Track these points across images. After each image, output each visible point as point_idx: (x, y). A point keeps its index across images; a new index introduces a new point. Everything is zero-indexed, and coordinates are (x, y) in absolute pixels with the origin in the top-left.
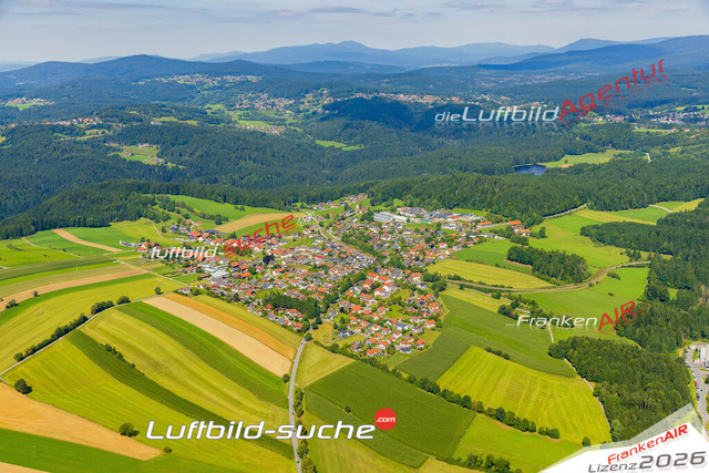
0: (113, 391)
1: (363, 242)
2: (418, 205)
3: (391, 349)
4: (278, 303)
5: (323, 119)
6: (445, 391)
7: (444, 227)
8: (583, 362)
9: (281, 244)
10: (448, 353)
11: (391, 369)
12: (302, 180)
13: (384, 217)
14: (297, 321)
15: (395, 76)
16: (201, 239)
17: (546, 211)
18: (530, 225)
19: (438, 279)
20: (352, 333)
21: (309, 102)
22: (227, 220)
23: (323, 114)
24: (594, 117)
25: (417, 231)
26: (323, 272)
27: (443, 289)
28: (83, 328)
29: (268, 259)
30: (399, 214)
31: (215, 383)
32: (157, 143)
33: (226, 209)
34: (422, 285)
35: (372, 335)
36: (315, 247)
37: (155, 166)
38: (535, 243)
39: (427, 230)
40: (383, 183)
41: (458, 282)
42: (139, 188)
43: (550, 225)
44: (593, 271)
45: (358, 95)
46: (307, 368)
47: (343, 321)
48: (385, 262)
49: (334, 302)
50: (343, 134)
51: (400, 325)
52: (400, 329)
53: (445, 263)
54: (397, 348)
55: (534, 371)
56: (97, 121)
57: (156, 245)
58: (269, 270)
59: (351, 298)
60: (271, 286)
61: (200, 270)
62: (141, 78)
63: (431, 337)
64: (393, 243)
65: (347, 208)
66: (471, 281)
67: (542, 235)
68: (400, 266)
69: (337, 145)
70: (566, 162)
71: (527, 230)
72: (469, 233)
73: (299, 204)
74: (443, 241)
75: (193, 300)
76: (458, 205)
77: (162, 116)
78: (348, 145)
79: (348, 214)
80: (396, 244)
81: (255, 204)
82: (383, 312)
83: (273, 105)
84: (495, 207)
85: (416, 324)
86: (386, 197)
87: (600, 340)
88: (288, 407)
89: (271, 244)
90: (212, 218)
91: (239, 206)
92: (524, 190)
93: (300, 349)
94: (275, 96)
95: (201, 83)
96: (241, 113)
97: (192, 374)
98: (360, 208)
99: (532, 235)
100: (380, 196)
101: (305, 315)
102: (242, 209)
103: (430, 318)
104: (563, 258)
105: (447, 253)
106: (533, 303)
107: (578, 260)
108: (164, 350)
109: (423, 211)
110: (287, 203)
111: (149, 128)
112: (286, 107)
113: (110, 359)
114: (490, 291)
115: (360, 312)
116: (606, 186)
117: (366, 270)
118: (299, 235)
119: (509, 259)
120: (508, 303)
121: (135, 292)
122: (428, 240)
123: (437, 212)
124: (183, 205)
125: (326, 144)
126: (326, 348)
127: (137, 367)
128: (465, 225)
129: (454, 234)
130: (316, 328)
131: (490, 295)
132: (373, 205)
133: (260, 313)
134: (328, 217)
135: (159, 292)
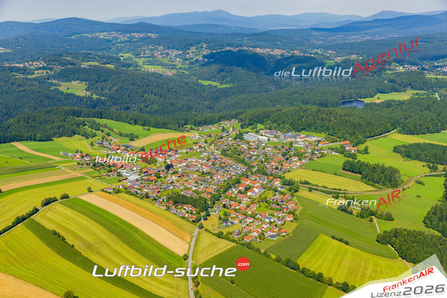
0: (58, 265)
1: (238, 156)
2: (276, 128)
3: (262, 236)
4: (178, 200)
5: (203, 65)
6: (304, 268)
7: (295, 145)
8: (404, 248)
9: (177, 156)
10: (304, 239)
11: (263, 251)
12: (190, 108)
13: (251, 137)
14: (192, 214)
15: (253, 35)
16: (119, 151)
17: (368, 134)
18: (357, 144)
19: (293, 184)
20: (232, 223)
21: (193, 53)
22: (137, 137)
23: (203, 61)
24: (397, 66)
25: (276, 148)
26: (209, 177)
27: (296, 191)
28: (36, 217)
29: (169, 167)
30: (262, 135)
32: (85, 81)
33: (137, 129)
34: (281, 187)
35: (248, 225)
36: (202, 159)
37: (83, 97)
38: (361, 158)
39: (282, 147)
40: (249, 112)
41: (307, 186)
42: (75, 114)
43: (371, 144)
44: (405, 179)
45: (228, 48)
46: (200, 249)
47: (225, 214)
48: (254, 170)
49: (218, 200)
50: (218, 76)
51: (268, 218)
52: (268, 220)
53: (297, 173)
54: (266, 235)
55: (367, 254)
56: (42, 64)
57: (87, 155)
58: (169, 175)
59: (231, 197)
60: (172, 187)
61: (119, 175)
62: (73, 34)
63: (290, 227)
64: (259, 156)
65: (223, 130)
66: (317, 186)
67: (366, 151)
68: (265, 174)
69: (214, 84)
70: (378, 98)
71: (355, 148)
72: (313, 150)
73: (189, 126)
74: (295, 155)
75: (115, 196)
76: (304, 129)
77: (89, 61)
78: (222, 84)
79: (225, 134)
80: (261, 157)
81: (157, 126)
82: (254, 208)
83: (168, 54)
84: (331, 131)
85: (279, 218)
86: (252, 122)
87: (414, 231)
89: (170, 156)
90: (126, 136)
91: (146, 128)
92: (352, 119)
93: (195, 234)
94: (169, 48)
95: (116, 38)
96: (143, 59)
97: (116, 253)
98: (233, 130)
99: (359, 151)
100: (247, 122)
101: (198, 209)
102: (148, 130)
103: (289, 213)
104: (383, 170)
105: (298, 164)
107: (394, 171)
108: (95, 235)
109: (279, 133)
110: (180, 126)
111: (80, 70)
112: (176, 56)
113: (55, 241)
115: (237, 207)
116: (410, 116)
117: (240, 176)
118: (190, 149)
119: (344, 169)
121: (73, 190)
122: (284, 155)
123: (289, 134)
124: (106, 126)
125: (206, 83)
126: (213, 234)
127: (75, 247)
128: (310, 144)
129: (302, 151)
130: (206, 219)
131: (331, 196)
132: (242, 128)
133: (165, 208)
134: (210, 136)
135: (90, 191)
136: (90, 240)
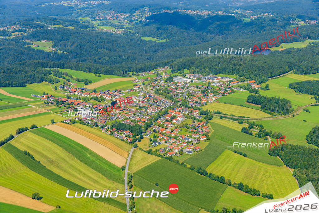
0: (29, 176)
1: (167, 93)
2: (198, 72)
3: (181, 152)
4: (119, 127)
6: (210, 174)
7: (212, 85)
8: (288, 158)
9: (121, 95)
10: (212, 154)
11: (181, 163)
12: (133, 59)
13: (179, 79)
14: (129, 137)
16: (76, 93)
17: (270, 75)
18: (260, 83)
19: (208, 114)
20: (160, 143)
21: (137, 15)
22: (91, 82)
23: (146, 22)
24: (299, 21)
25: (197, 87)
26: (144, 110)
27: (210, 119)
28: (12, 142)
29: (114, 104)
30: (187, 78)
31: (84, 171)
32: (52, 40)
33: (90, 76)
34: (199, 117)
35: (171, 144)
36: (140, 96)
37: (50, 53)
38: (263, 93)
39: (202, 86)
40: (178, 60)
41: (219, 115)
42: (43, 65)
43: (272, 83)
44: (295, 108)
45: (166, 11)
46: (135, 162)
47: (155, 137)
48: (179, 104)
49: (150, 127)
50: (157, 33)
51: (187, 139)
52: (186, 141)
53: (212, 106)
54: (184, 151)
55: (260, 163)
56: (18, 27)
57: (52, 96)
59: (160, 124)
60: (115, 118)
61: (76, 110)
62: (43, 3)
63: (204, 145)
64: (183, 94)
65: (158, 75)
66: (227, 114)
67: (267, 88)
68: (187, 107)
69: (153, 39)
70: (282, 47)
71: (259, 86)
72: (226, 88)
73: (131, 73)
74: (211, 92)
75: (72, 126)
76: (220, 72)
77: (54, 24)
78: (160, 39)
79: (159, 78)
80: (185, 94)
81: (106, 73)
82: (177, 132)
83: (117, 17)
84: (241, 73)
85: (195, 138)
86: (180, 68)
87: (297, 146)
88: (124, 184)
90: (82, 81)
91: (98, 74)
92: (257, 63)
93: (131, 152)
94: (118, 12)
95: (77, 6)
96: (99, 22)
97: (72, 166)
98: (166, 75)
99: (262, 88)
100: (176, 68)
101: (134, 134)
102: (99, 76)
103: (203, 135)
104: (278, 101)
105: (214, 99)
106: (261, 126)
107: (286, 102)
108: (56, 153)
109: (201, 76)
110: (124, 73)
111: (47, 32)
112: (125, 19)
113: (27, 158)
114: (237, 120)
115: (164, 132)
116: (304, 60)
117: (168, 109)
118: (131, 90)
119: (248, 102)
120: (247, 126)
121: (40, 122)
122: (203, 92)
123: (209, 76)
124: (67, 74)
125: (147, 39)
126: (145, 151)
127: (41, 163)
128: (224, 83)
129: (218, 89)
130: (140, 141)
131: (237, 122)
132: (173, 73)
133: (109, 133)
134: (147, 80)
135: (53, 122)
136: (52, 157)
